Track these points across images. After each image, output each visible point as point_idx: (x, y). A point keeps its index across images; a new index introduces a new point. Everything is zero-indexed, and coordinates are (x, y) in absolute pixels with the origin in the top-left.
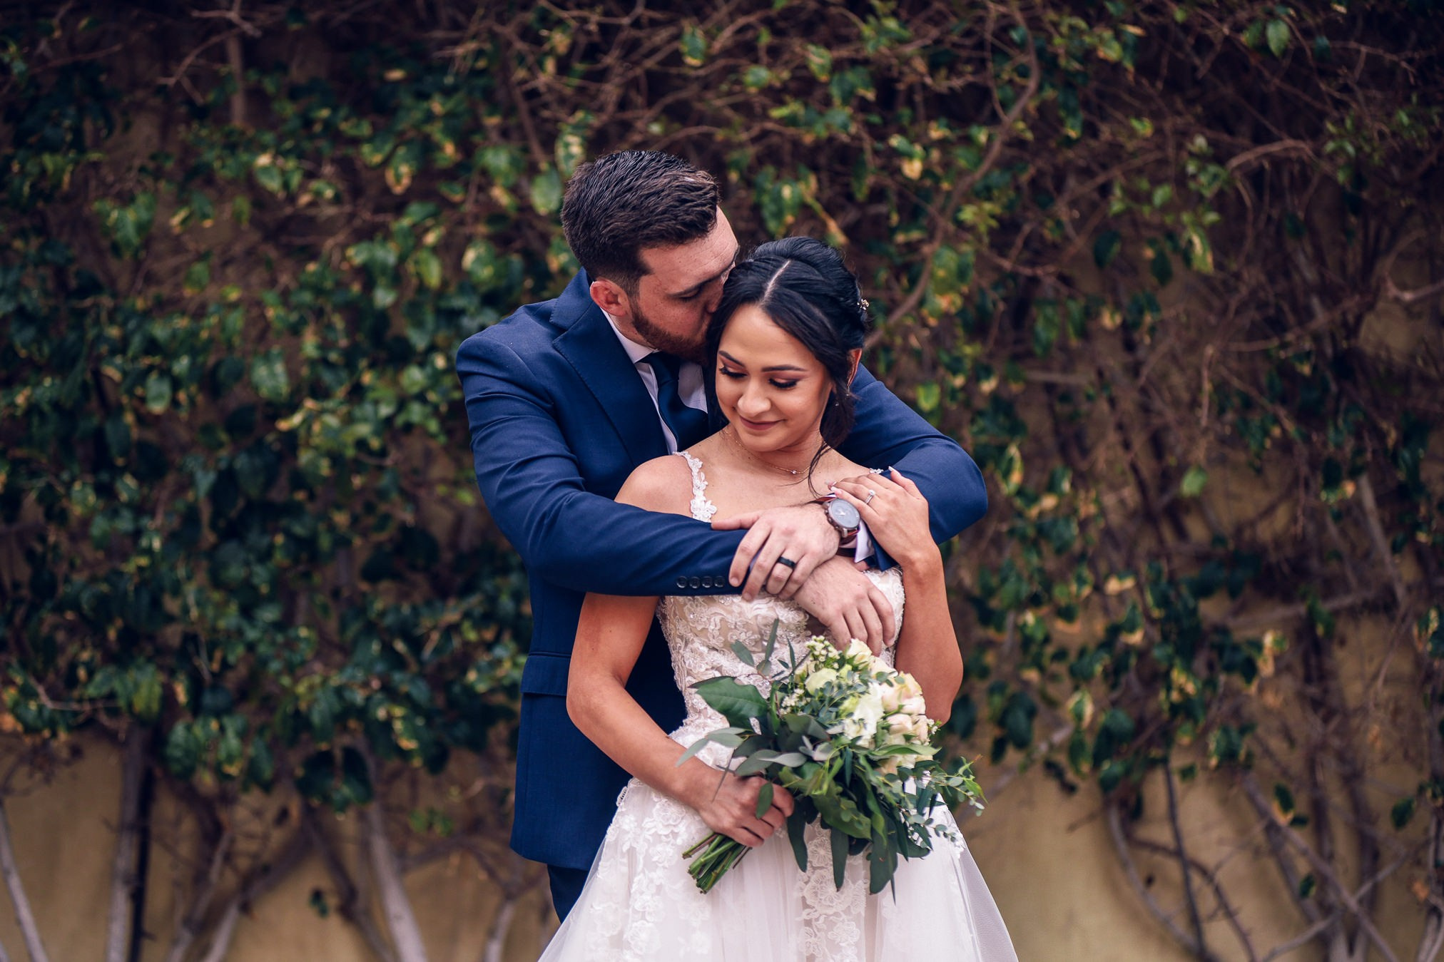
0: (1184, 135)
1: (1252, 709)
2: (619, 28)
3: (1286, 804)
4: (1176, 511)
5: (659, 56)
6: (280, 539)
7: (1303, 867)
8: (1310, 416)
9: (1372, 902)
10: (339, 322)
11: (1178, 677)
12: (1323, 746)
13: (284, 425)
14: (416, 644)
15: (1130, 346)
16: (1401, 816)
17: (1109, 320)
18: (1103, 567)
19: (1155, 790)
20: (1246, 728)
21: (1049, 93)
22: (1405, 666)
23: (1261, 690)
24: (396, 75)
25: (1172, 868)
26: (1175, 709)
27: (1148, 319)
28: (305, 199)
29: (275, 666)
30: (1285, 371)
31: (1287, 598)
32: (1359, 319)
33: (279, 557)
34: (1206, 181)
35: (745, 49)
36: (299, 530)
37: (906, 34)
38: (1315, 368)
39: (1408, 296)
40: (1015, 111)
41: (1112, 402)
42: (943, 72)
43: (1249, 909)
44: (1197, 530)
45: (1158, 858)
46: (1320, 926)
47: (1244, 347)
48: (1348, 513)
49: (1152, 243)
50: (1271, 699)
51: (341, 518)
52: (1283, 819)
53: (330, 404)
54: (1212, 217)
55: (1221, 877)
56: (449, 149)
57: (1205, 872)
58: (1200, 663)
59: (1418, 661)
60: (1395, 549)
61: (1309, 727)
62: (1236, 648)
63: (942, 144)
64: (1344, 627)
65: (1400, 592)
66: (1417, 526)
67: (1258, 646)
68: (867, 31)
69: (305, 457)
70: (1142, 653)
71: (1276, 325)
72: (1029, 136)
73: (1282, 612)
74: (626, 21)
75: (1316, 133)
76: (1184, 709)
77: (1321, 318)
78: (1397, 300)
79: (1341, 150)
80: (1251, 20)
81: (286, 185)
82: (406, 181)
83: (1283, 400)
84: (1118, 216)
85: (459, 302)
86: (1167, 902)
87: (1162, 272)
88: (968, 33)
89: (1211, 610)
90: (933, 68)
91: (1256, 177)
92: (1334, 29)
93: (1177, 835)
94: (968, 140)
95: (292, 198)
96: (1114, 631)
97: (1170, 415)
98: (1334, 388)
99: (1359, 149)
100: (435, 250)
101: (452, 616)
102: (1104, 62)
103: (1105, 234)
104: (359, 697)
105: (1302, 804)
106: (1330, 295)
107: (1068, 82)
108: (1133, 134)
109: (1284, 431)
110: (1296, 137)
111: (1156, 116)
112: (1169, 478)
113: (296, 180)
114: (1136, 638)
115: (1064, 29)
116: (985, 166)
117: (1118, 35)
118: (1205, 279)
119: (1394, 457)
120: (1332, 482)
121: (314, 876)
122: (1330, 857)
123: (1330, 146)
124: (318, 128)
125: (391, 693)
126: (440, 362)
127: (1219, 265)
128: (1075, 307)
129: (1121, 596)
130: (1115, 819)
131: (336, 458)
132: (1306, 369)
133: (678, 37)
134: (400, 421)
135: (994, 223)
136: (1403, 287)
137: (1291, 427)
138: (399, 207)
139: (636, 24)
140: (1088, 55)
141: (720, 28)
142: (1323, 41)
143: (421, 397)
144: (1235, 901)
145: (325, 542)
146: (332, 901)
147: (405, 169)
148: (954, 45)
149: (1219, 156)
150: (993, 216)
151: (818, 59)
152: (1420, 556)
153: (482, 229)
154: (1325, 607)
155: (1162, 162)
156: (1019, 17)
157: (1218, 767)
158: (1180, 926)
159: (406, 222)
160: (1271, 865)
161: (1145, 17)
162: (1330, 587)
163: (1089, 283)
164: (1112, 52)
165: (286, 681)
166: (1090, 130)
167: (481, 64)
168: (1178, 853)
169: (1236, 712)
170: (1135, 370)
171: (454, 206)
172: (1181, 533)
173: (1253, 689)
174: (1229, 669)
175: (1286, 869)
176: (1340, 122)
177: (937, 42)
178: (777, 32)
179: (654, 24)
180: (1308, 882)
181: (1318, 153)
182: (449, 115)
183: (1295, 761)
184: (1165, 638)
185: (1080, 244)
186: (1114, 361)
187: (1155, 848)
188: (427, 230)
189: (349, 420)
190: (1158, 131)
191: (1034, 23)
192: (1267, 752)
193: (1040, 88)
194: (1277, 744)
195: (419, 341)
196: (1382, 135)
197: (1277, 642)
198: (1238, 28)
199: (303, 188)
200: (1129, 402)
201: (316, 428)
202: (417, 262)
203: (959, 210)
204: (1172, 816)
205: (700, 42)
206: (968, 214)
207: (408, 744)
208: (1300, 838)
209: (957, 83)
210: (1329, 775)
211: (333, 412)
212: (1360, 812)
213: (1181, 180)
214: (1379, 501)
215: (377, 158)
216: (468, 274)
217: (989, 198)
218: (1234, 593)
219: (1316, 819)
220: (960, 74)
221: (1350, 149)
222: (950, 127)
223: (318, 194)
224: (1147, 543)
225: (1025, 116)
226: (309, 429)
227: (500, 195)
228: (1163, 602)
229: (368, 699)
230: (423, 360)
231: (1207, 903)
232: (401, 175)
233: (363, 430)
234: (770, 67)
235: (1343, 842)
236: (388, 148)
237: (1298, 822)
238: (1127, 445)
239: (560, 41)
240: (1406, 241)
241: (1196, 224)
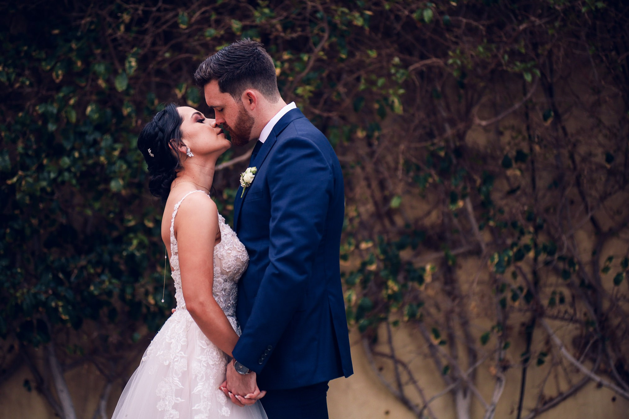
0: (390, 57)
1: (423, 296)
2: (151, 12)
3: (437, 336)
4: (390, 213)
5: (169, 24)
6: (8, 231)
7: (444, 362)
8: (444, 174)
9: (474, 376)
10: (32, 138)
11: (391, 283)
12: (452, 311)
13: (9, 182)
14: (68, 275)
15: (370, 145)
16: (485, 339)
17: (361, 134)
18: (360, 237)
19: (383, 332)
20: (420, 304)
21: (334, 39)
22: (486, 277)
23: (426, 288)
24: (56, 32)
25: (390, 363)
26: (390, 297)
27: (376, 134)
28: (17, 85)
29: (7, 285)
30: (434, 154)
31: (437, 249)
32: (465, 133)
33: (8, 239)
34: (400, 76)
35: (205, 21)
36: (16, 226)
37: (273, 14)
38: (446, 154)
39: (484, 123)
40: (319, 47)
41: (363, 168)
42: (289, 31)
43: (422, 380)
44: (399, 221)
45: (385, 360)
46: (452, 386)
47: (418, 145)
48: (462, 213)
49: (378, 101)
50: (431, 292)
51: (35, 221)
52: (436, 342)
53: (29, 173)
54: (401, 91)
55: (411, 367)
56: (79, 64)
57: (404, 365)
58: (400, 277)
59: (491, 275)
60: (481, 228)
61: (446, 304)
62: (415, 271)
63: (289, 61)
64: (461, 261)
65: (483, 246)
66: (488, 219)
67: (423, 269)
68: (257, 14)
69: (18, 196)
70: (376, 273)
71: (431, 135)
72: (325, 57)
73: (434, 255)
74: (154, 9)
75: (445, 56)
76: (394, 297)
77: (449, 132)
78: (479, 125)
79: (455, 63)
80: (418, 8)
81: (9, 79)
82: (61, 77)
83: (435, 166)
84: (363, 91)
85: (84, 129)
86: (389, 377)
87: (382, 113)
88: (299, 14)
89: (405, 255)
90: (285, 29)
91: (420, 74)
92: (453, 12)
93: (392, 349)
94: (300, 60)
95: (12, 85)
96: (364, 264)
97: (386, 174)
98: (454, 161)
99: (462, 62)
100: (74, 107)
101: (83, 263)
102: (356, 26)
103: (359, 98)
104: (43, 297)
105: (444, 337)
106: (453, 123)
107: (342, 35)
108: (368, 56)
109: (434, 180)
110: (437, 57)
111: (378, 49)
112: (387, 200)
113: (13, 77)
114: (373, 267)
115: (339, 13)
116: (306, 71)
117: (362, 15)
118: (400, 116)
119: (479, 190)
120: (454, 200)
121: (26, 374)
122: (456, 357)
123: (450, 61)
124: (22, 54)
125: (57, 296)
126: (77, 155)
127: (404, 110)
128: (346, 129)
129: (367, 249)
130: (366, 343)
131: (32, 196)
132: (442, 154)
133: (177, 15)
134: (60, 179)
135: (311, 95)
136: (483, 118)
137: (437, 178)
138: (58, 88)
139: (159, 10)
140: (350, 24)
141: (194, 12)
142: (447, 17)
143: (69, 170)
144: (417, 376)
145: (28, 231)
146: (33, 385)
147: (60, 72)
148: (294, 19)
149: (405, 65)
150: (311, 92)
151: (236, 25)
152: (492, 230)
153: (94, 97)
154: (453, 253)
155: (382, 68)
156: (320, 8)
157: (408, 321)
158: (394, 387)
159: (61, 95)
160: (431, 361)
161: (373, 7)
162: (455, 244)
163: (353, 118)
164: (359, 22)
165: (12, 291)
166: (351, 54)
167: (93, 27)
168: (392, 357)
169: (416, 298)
170: (372, 154)
171: (82, 88)
172: (393, 223)
173: (422, 288)
174: (413, 279)
175: (438, 362)
176: (454, 51)
177: (287, 18)
178: (219, 13)
179: (166, 10)
180: (446, 369)
181: (446, 64)
182: (79, 50)
183: (440, 317)
184: (386, 267)
185: (348, 102)
186: (363, 150)
187: (383, 355)
188: (70, 98)
189: (37, 180)
190: (379, 55)
191: (327, 10)
192: (429, 314)
193: (330, 37)
194: (433, 311)
195: (68, 146)
196: (472, 56)
197: (432, 268)
198: (412, 12)
199: (16, 81)
200: (370, 167)
201: (23, 183)
202: (66, 112)
203: (296, 89)
204: (390, 341)
205: (186, 19)
206: (300, 91)
207: (65, 317)
208: (443, 350)
209: (294, 35)
210: (456, 324)
211: (30, 176)
212: (469, 338)
213: (389, 75)
214: (475, 208)
215: (48, 68)
216: (88, 117)
217: (309, 84)
218: (414, 247)
219: (451, 341)
220: (296, 32)
221: (459, 62)
222: (292, 54)
223: (23, 83)
224: (378, 228)
225: (323, 49)
226: (20, 184)
227: (102, 83)
228: (384, 252)
229: (47, 298)
230: (69, 154)
231: (404, 378)
232: (59, 75)
233: (44, 184)
234: (216, 29)
235: (461, 351)
236: (53, 63)
237: (442, 343)
238: (369, 186)
239: (126, 18)
240: (484, 100)
241: (395, 94)
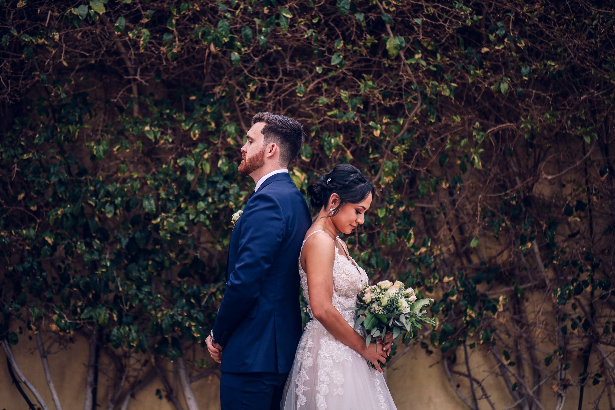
0: (471, 122)
1: (495, 323)
2: (273, 83)
3: (507, 358)
4: (468, 253)
5: (287, 93)
6: (150, 262)
7: (513, 380)
8: (515, 219)
9: (538, 392)
10: (174, 186)
11: (469, 311)
12: (520, 337)
13: (154, 222)
14: (199, 300)
15: (451, 194)
16: (548, 361)
17: (444, 185)
18: (442, 273)
19: (461, 353)
20: (493, 330)
21: (424, 106)
22: (550, 308)
23: (498, 317)
24: (193, 98)
25: (467, 381)
26: (468, 323)
27: (459, 185)
28: (162, 142)
29: (150, 307)
30: (507, 203)
31: (507, 285)
32: (533, 185)
33: (150, 269)
34: (478, 137)
35: (318, 90)
36: (157, 259)
37: (375, 86)
38: (517, 202)
39: (550, 177)
40: (413, 113)
41: (445, 214)
42: (388, 100)
43: (494, 396)
44: (475, 260)
45: (462, 377)
46: (519, 401)
47: (492, 195)
48: (529, 253)
49: (460, 158)
50: (501, 320)
51: (172, 255)
52: (506, 363)
53: (170, 215)
54: (481, 150)
55: (483, 384)
56: (213, 125)
57: (478, 382)
58: (476, 308)
59: (554, 306)
60: (546, 266)
61: (515, 330)
62: (489, 301)
63: (387, 124)
64: (528, 294)
65: (547, 282)
66: (553, 258)
67: (497, 301)
68: (362, 86)
69: (162, 233)
70: (456, 303)
71: (504, 187)
72: (418, 122)
73: (506, 289)
74: (276, 80)
75: (517, 121)
76: (472, 323)
77: (519, 184)
78: (546, 179)
79: (526, 127)
80: (496, 81)
81: (155, 137)
82: (197, 136)
83: (506, 214)
84: (448, 150)
85: (217, 179)
86: (465, 393)
87: (463, 168)
88: (396, 85)
89: (480, 288)
90: (384, 98)
91: (496, 135)
92: (523, 84)
93: (469, 370)
94: (396, 123)
95: (157, 142)
96: (446, 295)
97: (466, 219)
98: (524, 209)
99: (532, 127)
100: (207, 160)
101: (213, 290)
102: (444, 96)
103: (444, 155)
104: (180, 318)
105: (513, 359)
106: (523, 177)
107: (431, 102)
108: (454, 121)
109: (506, 224)
110: (511, 122)
111: (461, 114)
112: (466, 241)
113: (159, 135)
114: (454, 298)
115: (430, 85)
116: (402, 132)
117: (449, 87)
118: (479, 171)
119: (545, 234)
120: (523, 243)
121: (157, 385)
122: (523, 377)
123: (522, 126)
124: (165, 117)
125: (190, 317)
126: (210, 200)
127: (483, 166)
128: (433, 181)
129: (448, 283)
130: (446, 364)
131: (173, 234)
132: (514, 203)
133: (294, 85)
134: (196, 221)
135: (405, 152)
136: (548, 173)
137: (508, 223)
138: (195, 144)
139: (280, 81)
140: (438, 94)
141: (309, 83)
142: (520, 89)
143: (203, 212)
144: (489, 393)
145: (167, 263)
146: (164, 394)
147: (197, 132)
148: (391, 89)
149: (484, 129)
150: (405, 150)
151: (344, 94)
152: (555, 269)
153: (223, 153)
154: (522, 287)
155: (464, 130)
156: (414, 80)
157: (483, 343)
158: (469, 402)
159: (197, 150)
160: (501, 379)
161: (458, 81)
162: (523, 280)
163: (437, 172)
164: (447, 93)
165: (153, 312)
166: (439, 119)
167: (224, 94)
168: (469, 376)
169: (489, 325)
170: (454, 202)
171: (215, 144)
172: (470, 261)
173: (495, 316)
174: (487, 309)
175: (507, 381)
176: (526, 117)
177: (386, 88)
178: (329, 84)
179: (286, 81)
180: (515, 385)
181: (518, 127)
182: (213, 113)
183: (510, 342)
184: (464, 298)
185: (434, 158)
186: (446, 200)
187: (460, 374)
188: (205, 153)
189: (177, 221)
190: (462, 119)
191: (420, 83)
192: (500, 339)
193: (421, 105)
194: (503, 336)
195: (202, 192)
196: (540, 121)
197: (504, 299)
198: (491, 84)
199: (161, 138)
200: (451, 214)
201: (165, 223)
202: (202, 165)
203: (393, 148)
204: (467, 362)
205: (303, 88)
206: (397, 149)
207: (197, 335)
208: (512, 370)
209: (393, 103)
210: (522, 347)
211: (171, 217)
212: (534, 360)
213: (470, 136)
214: (540, 249)
215: (187, 128)
216: (219, 169)
217: (403, 144)
218: (488, 283)
219: (518, 363)
220: (394, 100)
221: (529, 127)
222: (390, 118)
223: (167, 140)
224: (457, 264)
225: (416, 115)
226: (163, 223)
227: (230, 141)
228: (464, 285)
229: (182, 319)
230: (204, 199)
231: (479, 393)
232: (196, 134)
233: (182, 224)
234: (327, 97)
235: (527, 372)
236: (191, 124)
237: (511, 364)
238: (450, 230)
239: (252, 87)
240: (549, 158)
241: (476, 153)
